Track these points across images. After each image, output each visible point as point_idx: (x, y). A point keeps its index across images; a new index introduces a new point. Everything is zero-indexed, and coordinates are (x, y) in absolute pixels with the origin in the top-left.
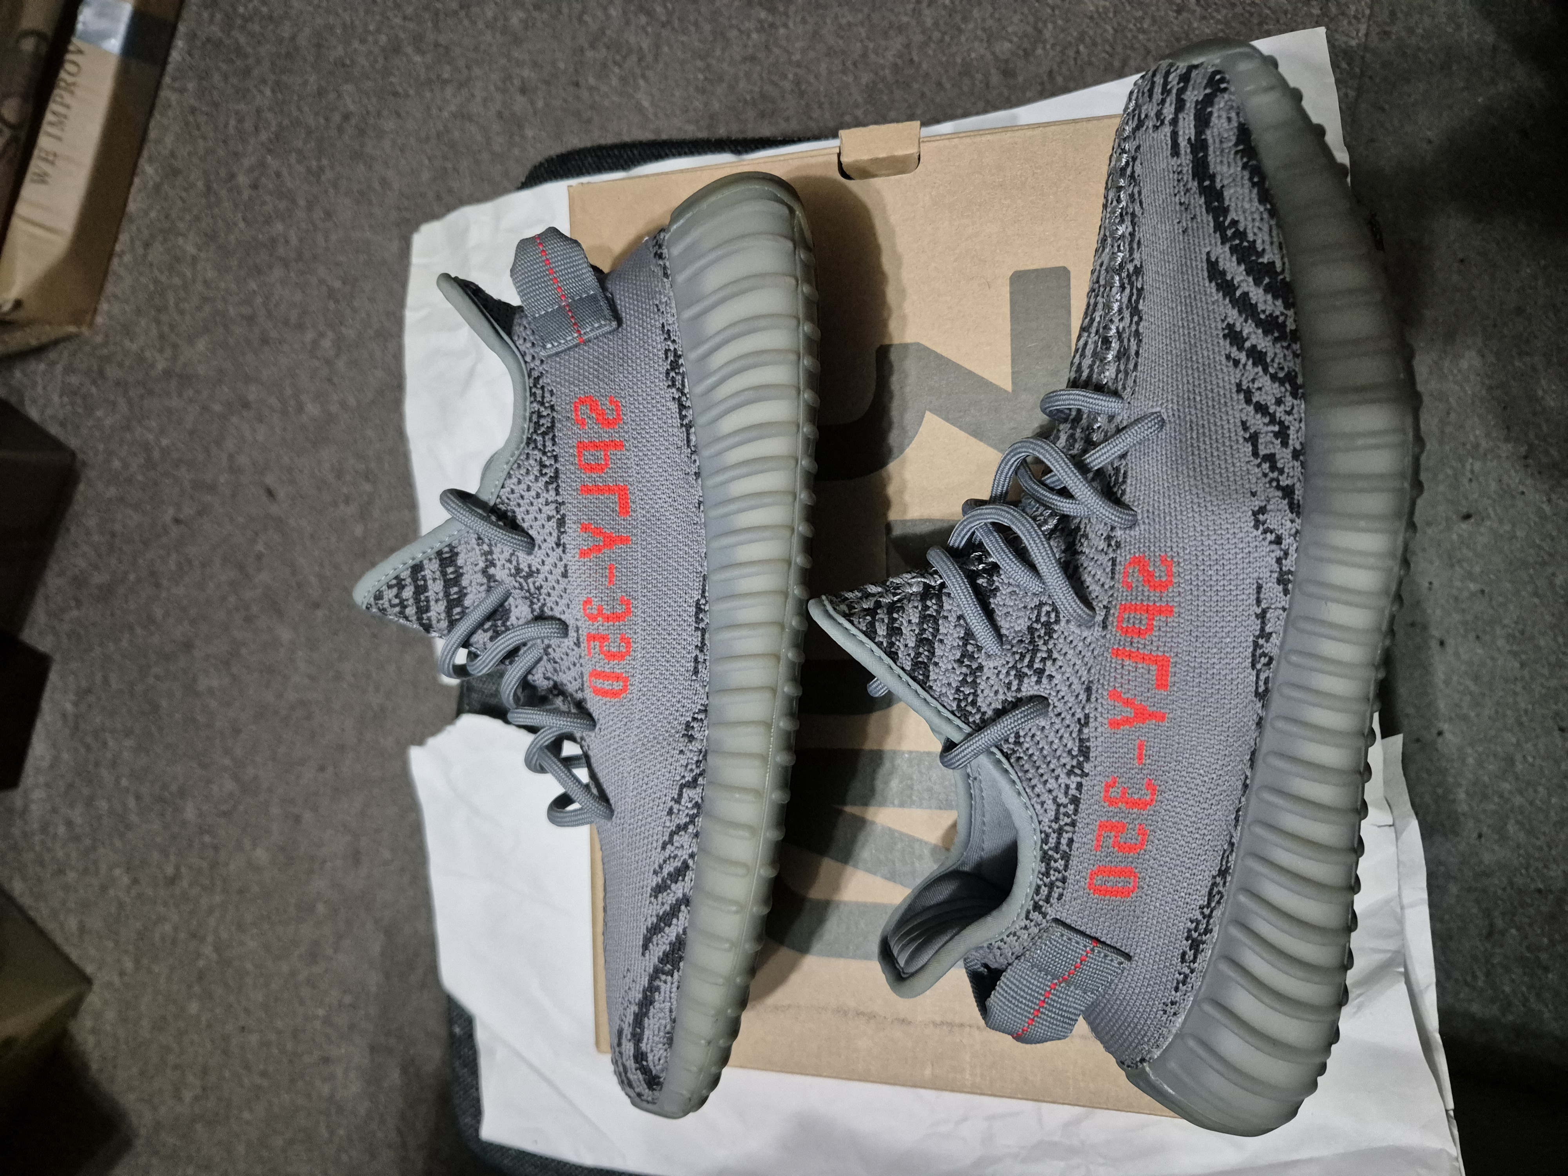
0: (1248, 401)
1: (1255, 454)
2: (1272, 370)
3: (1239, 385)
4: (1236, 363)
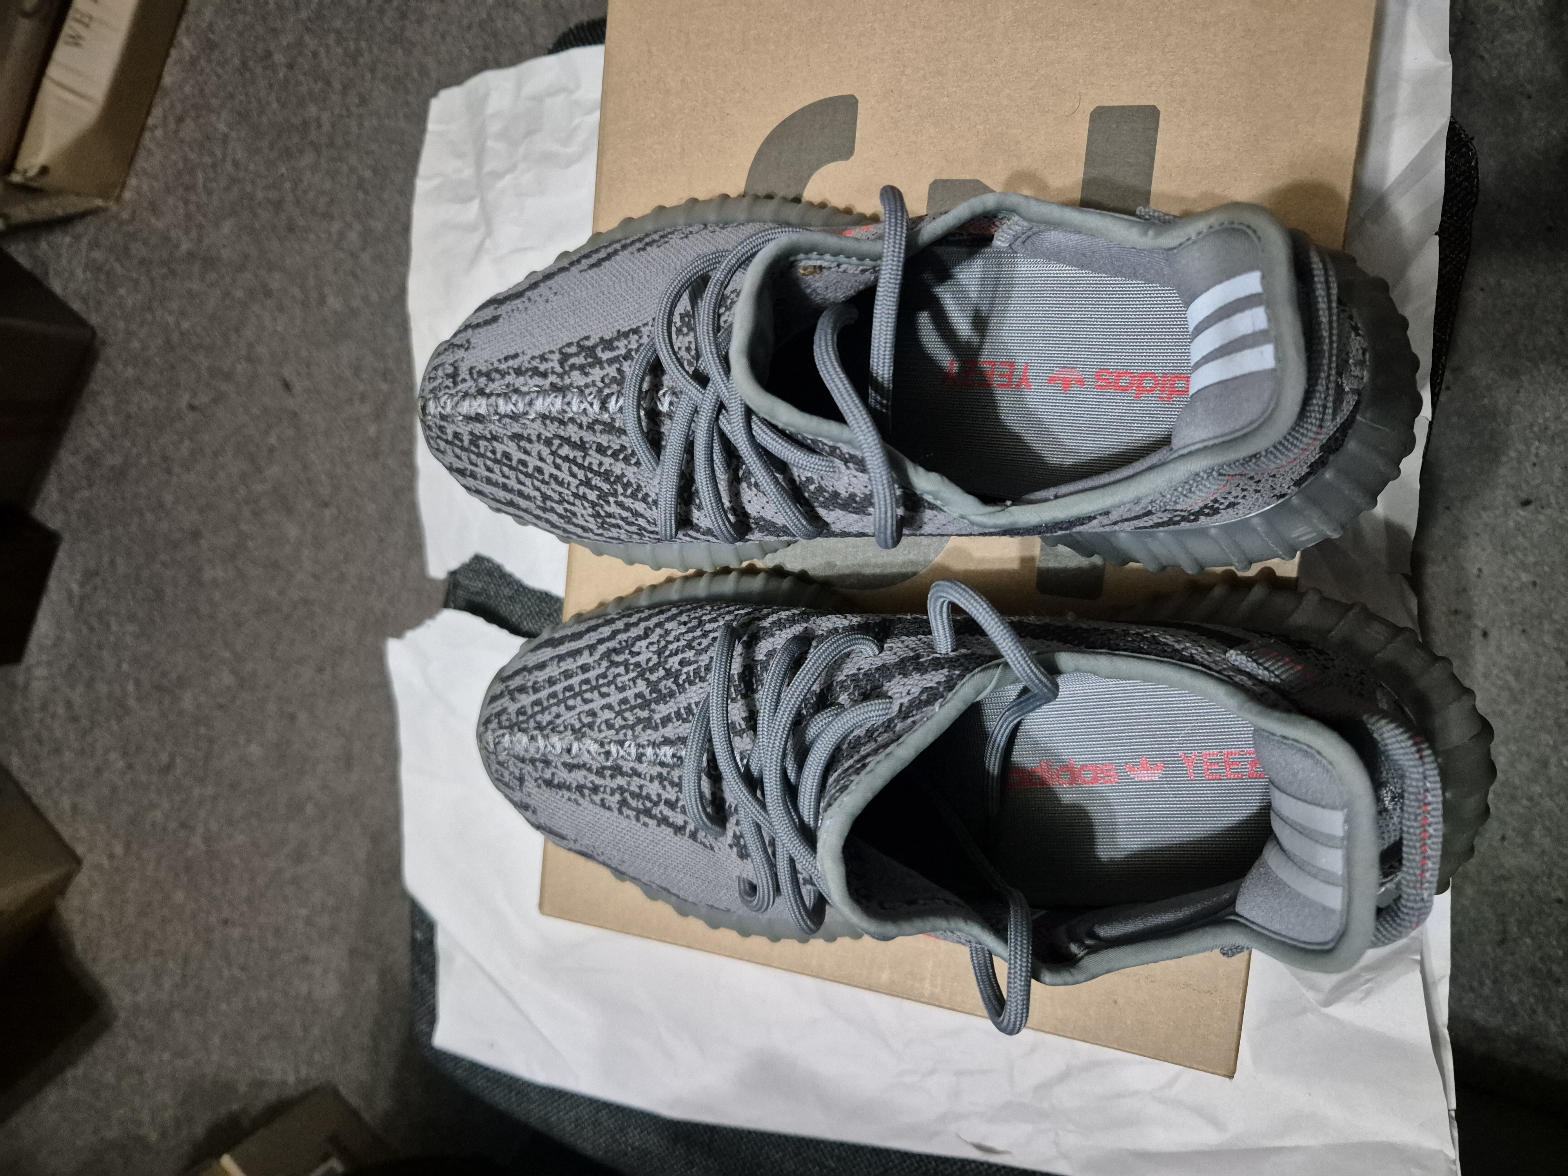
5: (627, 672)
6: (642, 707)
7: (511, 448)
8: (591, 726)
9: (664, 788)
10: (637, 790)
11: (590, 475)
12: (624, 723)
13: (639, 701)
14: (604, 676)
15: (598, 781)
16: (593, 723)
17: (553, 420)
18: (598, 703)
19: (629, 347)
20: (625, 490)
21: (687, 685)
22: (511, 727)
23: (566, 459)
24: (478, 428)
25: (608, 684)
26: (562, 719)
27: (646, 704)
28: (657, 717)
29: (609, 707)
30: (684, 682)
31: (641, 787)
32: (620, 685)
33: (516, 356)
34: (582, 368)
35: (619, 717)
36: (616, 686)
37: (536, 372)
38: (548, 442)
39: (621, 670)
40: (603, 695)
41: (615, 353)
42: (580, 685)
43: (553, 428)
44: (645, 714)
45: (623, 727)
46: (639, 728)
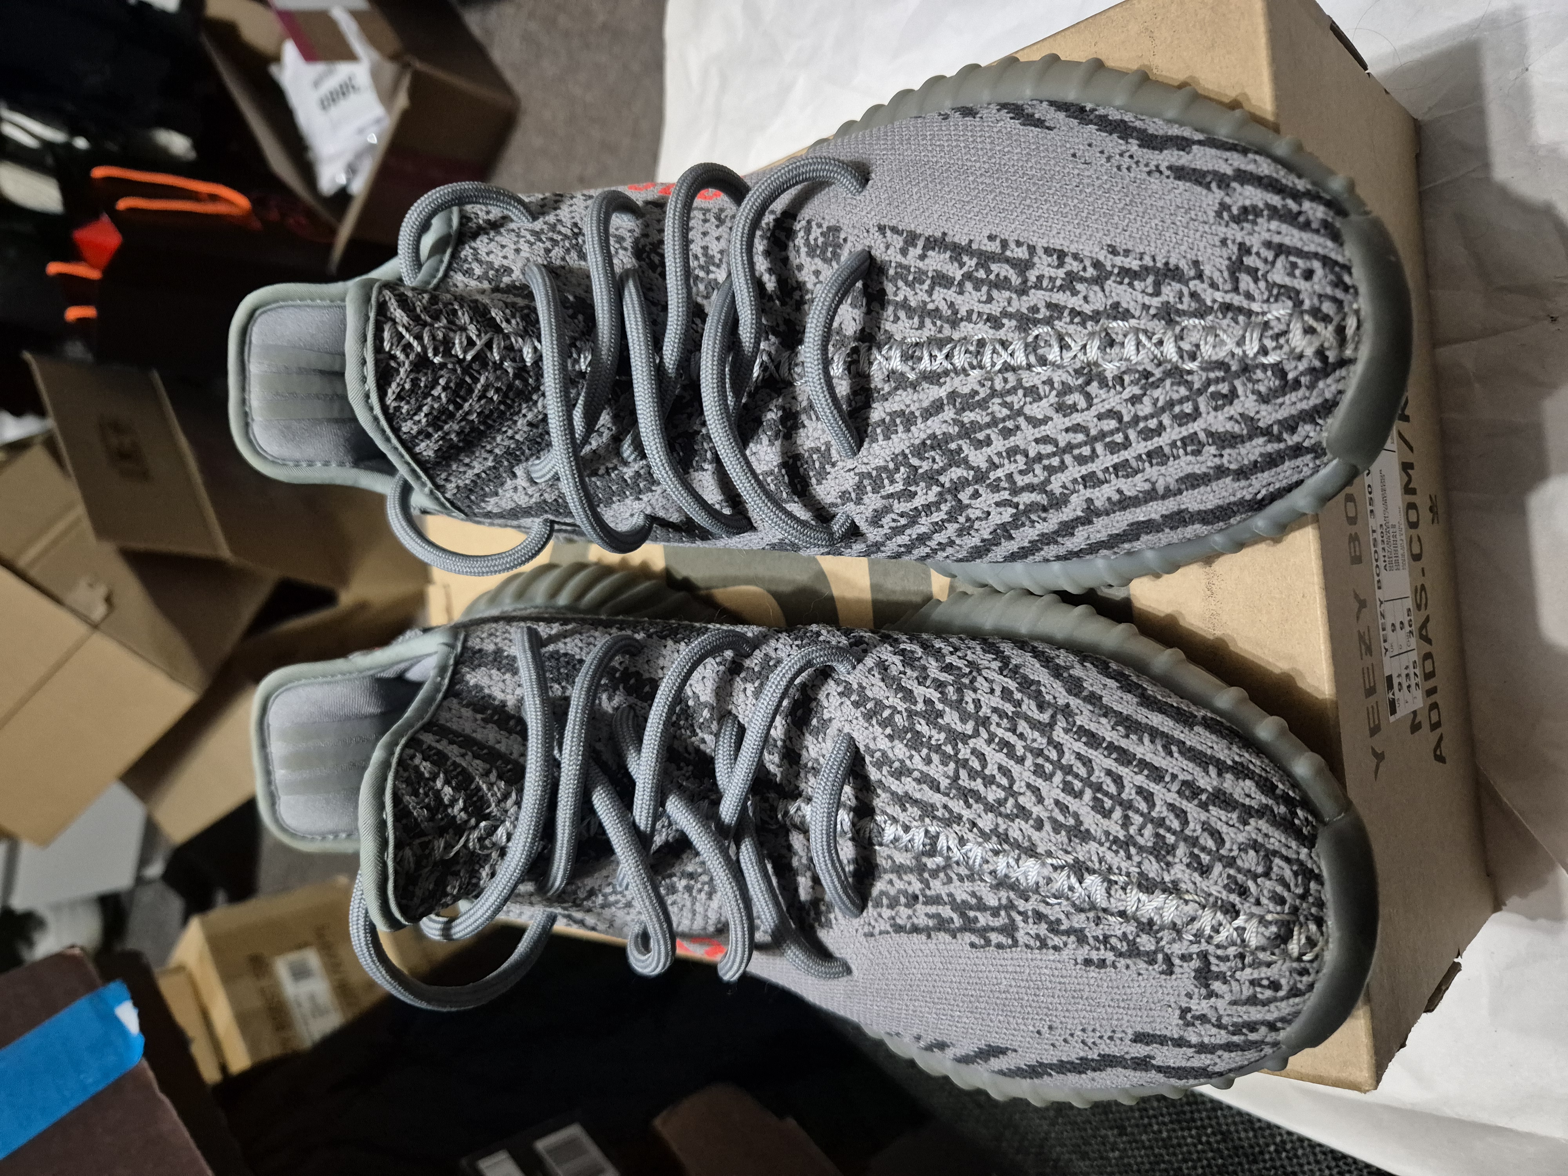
5: (1010, 476)
6: (976, 427)
7: (1091, 820)
8: (1066, 389)
9: (951, 305)
10: (995, 293)
11: (949, 749)
12: (1008, 399)
13: (981, 436)
14: (1051, 470)
15: (1060, 298)
16: (1060, 394)
17: (1016, 845)
18: (1057, 426)
19: (910, 912)
20: (892, 715)
21: (891, 466)
22: (1246, 369)
23: (989, 781)
24: (1152, 868)
25: (1039, 457)
26: (1126, 394)
27: (967, 432)
28: (949, 413)
29: (1035, 422)
30: (897, 470)
31: (990, 299)
32: (1019, 457)
33: (1088, 962)
34: (981, 907)
35: (1016, 407)
36: (1027, 456)
37: (1054, 927)
38: (1023, 813)
39: (1021, 481)
40: (1045, 440)
41: (932, 909)
42: (1094, 455)
43: (1017, 829)
44: (968, 417)
45: (1013, 391)
46: (983, 393)
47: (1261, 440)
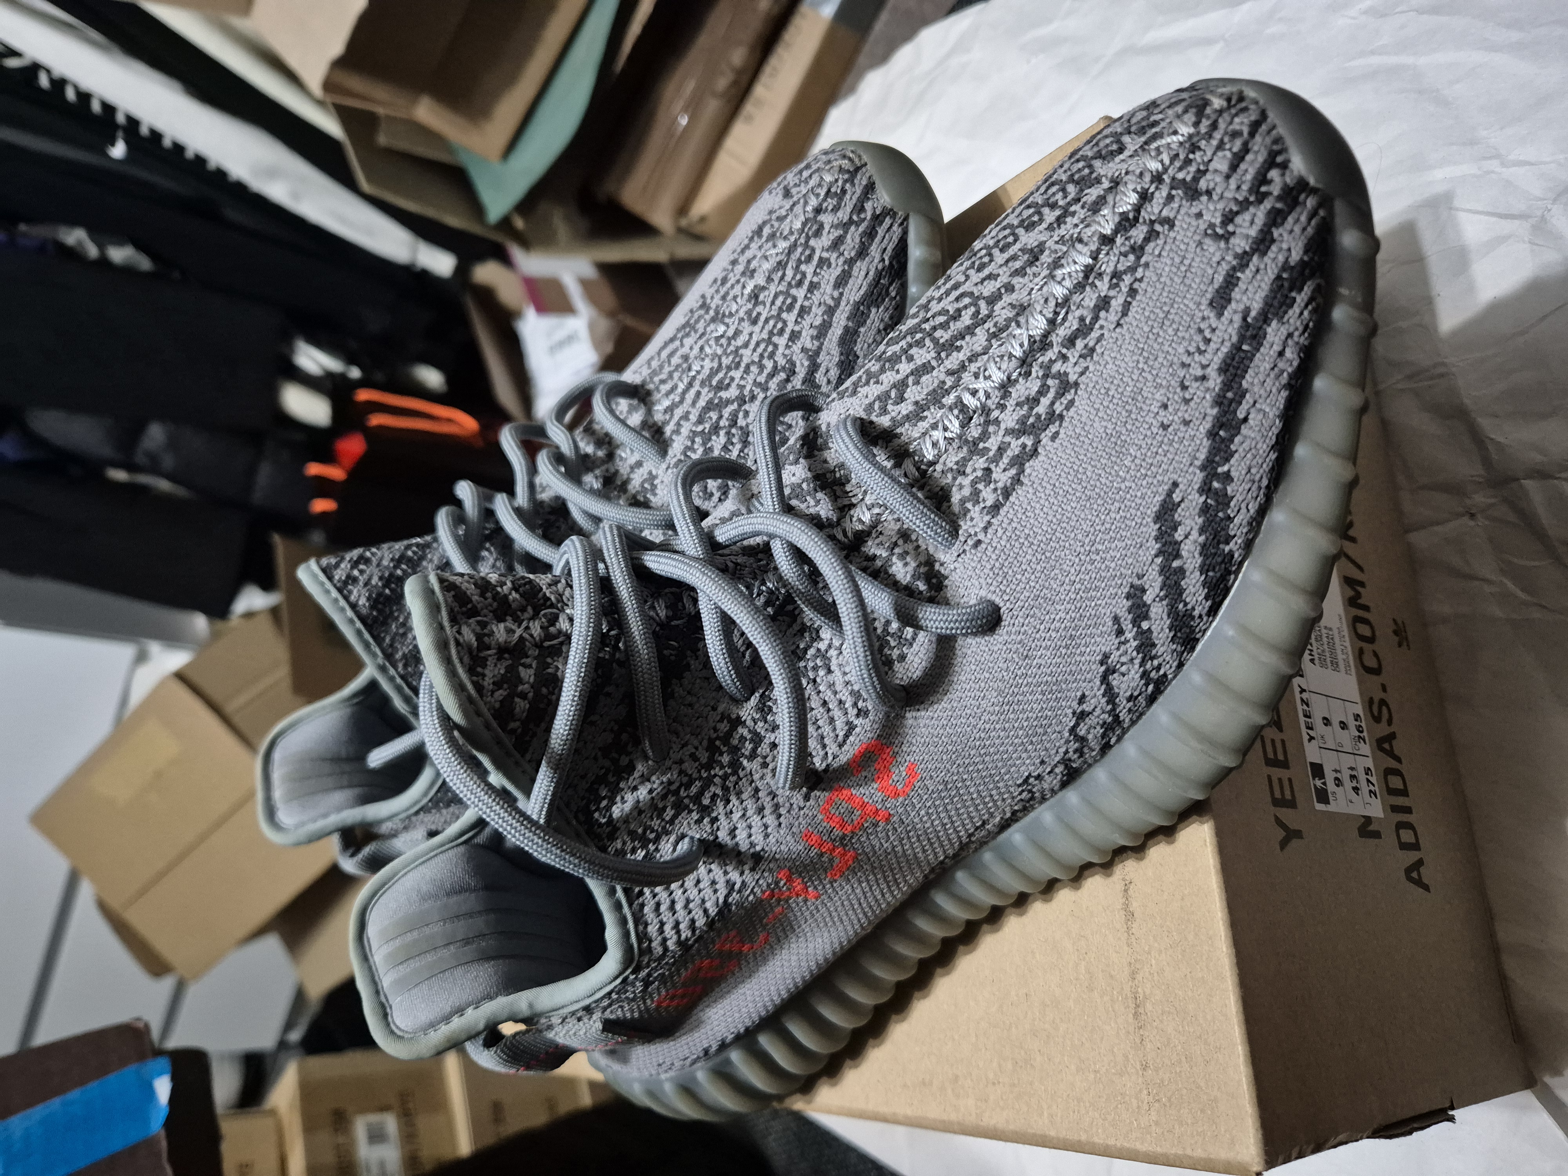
0: (1104, 678)
1: (1073, 730)
2: (1148, 666)
3: (1106, 656)
4: (1120, 632)
5: (755, 383)
6: (722, 380)
8: (750, 313)
12: (728, 351)
13: (727, 381)
16: (749, 318)
18: (757, 332)
19: (991, 486)
26: (777, 281)
27: (719, 387)
28: (705, 391)
29: (747, 344)
32: (752, 369)
33: (1124, 311)
34: (1032, 402)
35: (734, 349)
36: (755, 363)
37: (1083, 330)
39: (762, 379)
40: (758, 343)
41: (1005, 461)
42: (785, 322)
47: (853, 228)
